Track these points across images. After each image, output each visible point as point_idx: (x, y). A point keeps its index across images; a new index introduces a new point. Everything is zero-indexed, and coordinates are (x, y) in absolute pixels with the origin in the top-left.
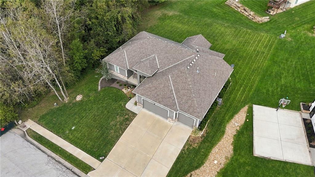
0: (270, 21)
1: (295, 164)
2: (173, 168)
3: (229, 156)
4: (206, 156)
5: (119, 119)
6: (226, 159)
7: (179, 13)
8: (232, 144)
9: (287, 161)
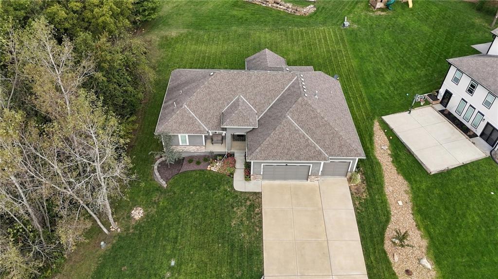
1: (473, 162)
2: (363, 239)
3: (408, 189)
4: (384, 202)
5: (240, 211)
6: (407, 194)
7: (185, 31)
8: (398, 173)
9: (465, 163)
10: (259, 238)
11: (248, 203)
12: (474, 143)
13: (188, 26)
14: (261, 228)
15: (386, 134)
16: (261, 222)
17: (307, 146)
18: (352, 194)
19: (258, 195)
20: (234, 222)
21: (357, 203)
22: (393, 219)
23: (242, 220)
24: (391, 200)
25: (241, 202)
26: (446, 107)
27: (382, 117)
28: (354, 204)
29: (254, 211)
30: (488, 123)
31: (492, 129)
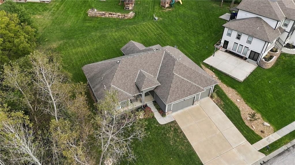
0: (136, 13)
1: (254, 71)
2: (234, 124)
3: (236, 92)
4: (231, 102)
6: (238, 95)
7: (62, 42)
8: (228, 86)
9: (251, 72)
10: (189, 145)
11: (172, 129)
12: (248, 62)
13: (62, 38)
14: (187, 139)
15: (210, 69)
16: (185, 136)
17: (191, 86)
18: (217, 104)
19: (174, 122)
20: (171, 143)
21: (222, 107)
22: (241, 109)
23: (175, 140)
24: (233, 100)
25: (169, 130)
26: (226, 49)
27: (204, 61)
28: (221, 109)
29: (178, 132)
30: (252, 51)
31: (254, 53)
